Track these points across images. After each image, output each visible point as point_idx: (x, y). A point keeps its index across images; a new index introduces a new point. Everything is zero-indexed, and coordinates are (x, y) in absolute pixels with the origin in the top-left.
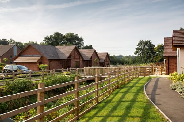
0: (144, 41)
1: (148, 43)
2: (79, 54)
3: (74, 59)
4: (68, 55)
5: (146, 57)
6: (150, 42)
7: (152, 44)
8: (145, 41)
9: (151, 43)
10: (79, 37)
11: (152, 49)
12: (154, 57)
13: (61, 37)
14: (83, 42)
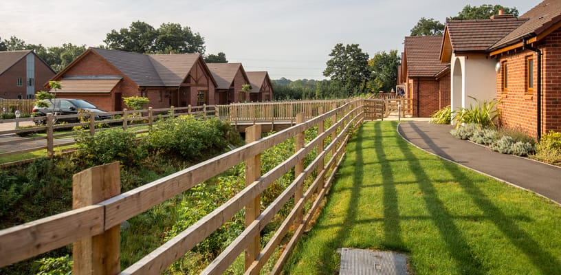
0: (345, 45)
1: (354, 49)
2: (208, 73)
3: (197, 84)
4: (183, 76)
5: (350, 81)
6: (359, 47)
7: (363, 52)
8: (348, 45)
9: (360, 50)
10: (193, 33)
11: (362, 63)
12: (366, 81)
13: (150, 33)
14: (203, 45)
